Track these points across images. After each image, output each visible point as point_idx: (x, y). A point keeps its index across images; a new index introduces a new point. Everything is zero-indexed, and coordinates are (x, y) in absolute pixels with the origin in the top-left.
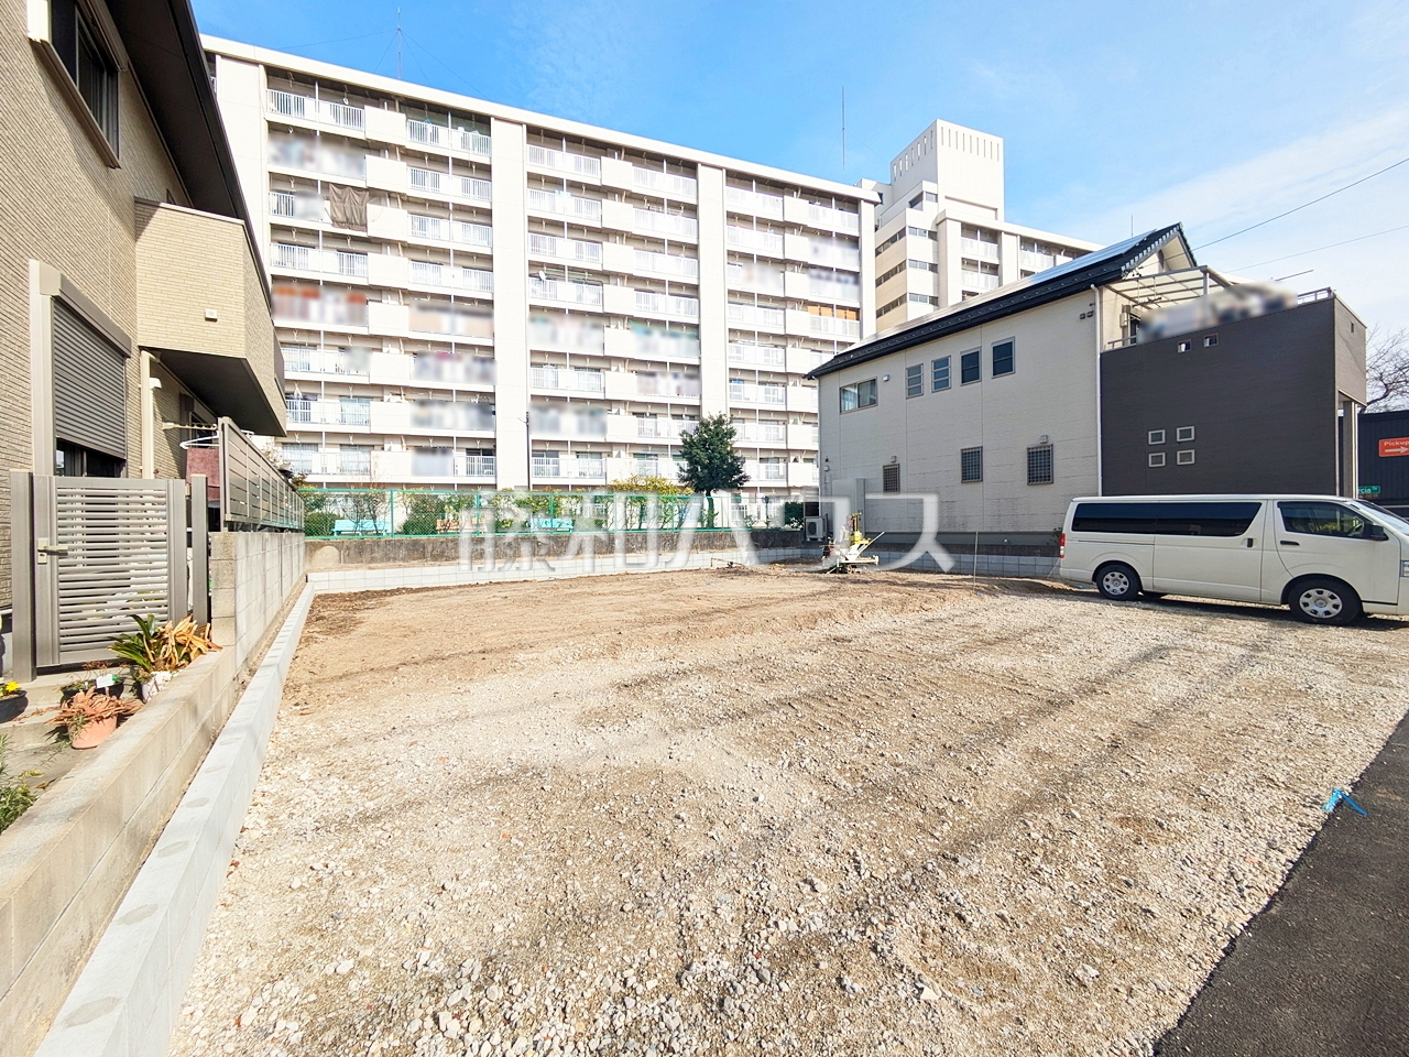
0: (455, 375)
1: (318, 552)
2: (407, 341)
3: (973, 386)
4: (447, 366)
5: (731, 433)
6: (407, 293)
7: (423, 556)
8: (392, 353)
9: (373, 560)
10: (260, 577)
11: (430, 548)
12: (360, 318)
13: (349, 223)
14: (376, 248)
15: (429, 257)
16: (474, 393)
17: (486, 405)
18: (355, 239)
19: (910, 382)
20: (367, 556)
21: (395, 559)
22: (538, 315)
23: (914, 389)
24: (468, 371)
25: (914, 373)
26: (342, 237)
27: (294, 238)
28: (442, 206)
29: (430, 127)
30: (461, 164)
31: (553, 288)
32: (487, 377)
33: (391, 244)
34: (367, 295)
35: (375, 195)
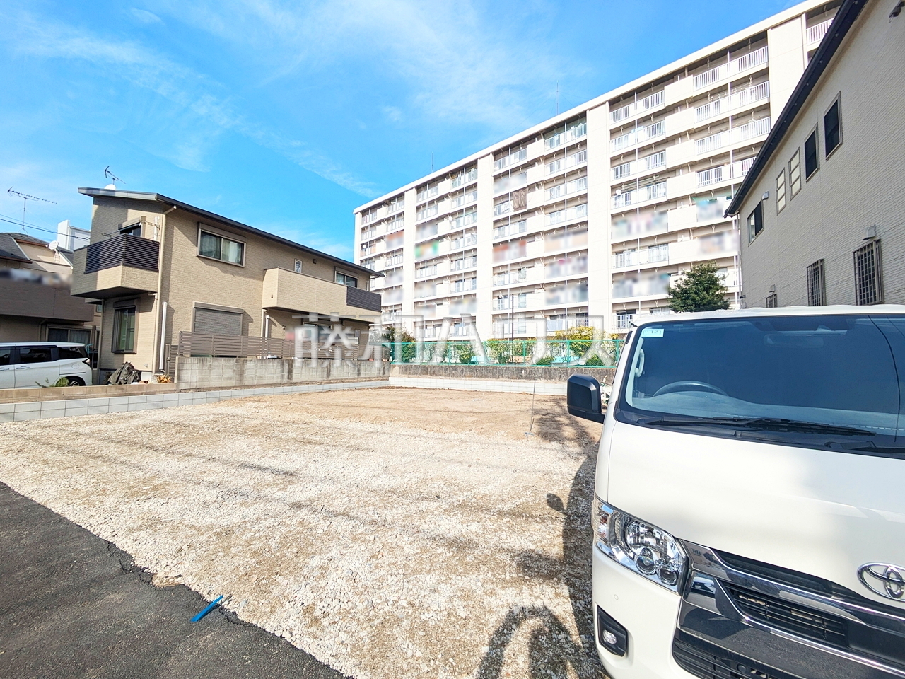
0: (567, 272)
2: (544, 259)
3: (813, 179)
4: (563, 267)
6: (544, 233)
8: (539, 266)
12: (523, 253)
13: (520, 207)
16: (577, 280)
17: (583, 285)
18: (524, 214)
22: (617, 219)
24: (574, 268)
26: (518, 215)
27: (501, 224)
28: (562, 177)
29: (556, 137)
30: (572, 148)
31: (628, 198)
32: (584, 268)
33: (537, 209)
34: (527, 240)
35: (531, 187)
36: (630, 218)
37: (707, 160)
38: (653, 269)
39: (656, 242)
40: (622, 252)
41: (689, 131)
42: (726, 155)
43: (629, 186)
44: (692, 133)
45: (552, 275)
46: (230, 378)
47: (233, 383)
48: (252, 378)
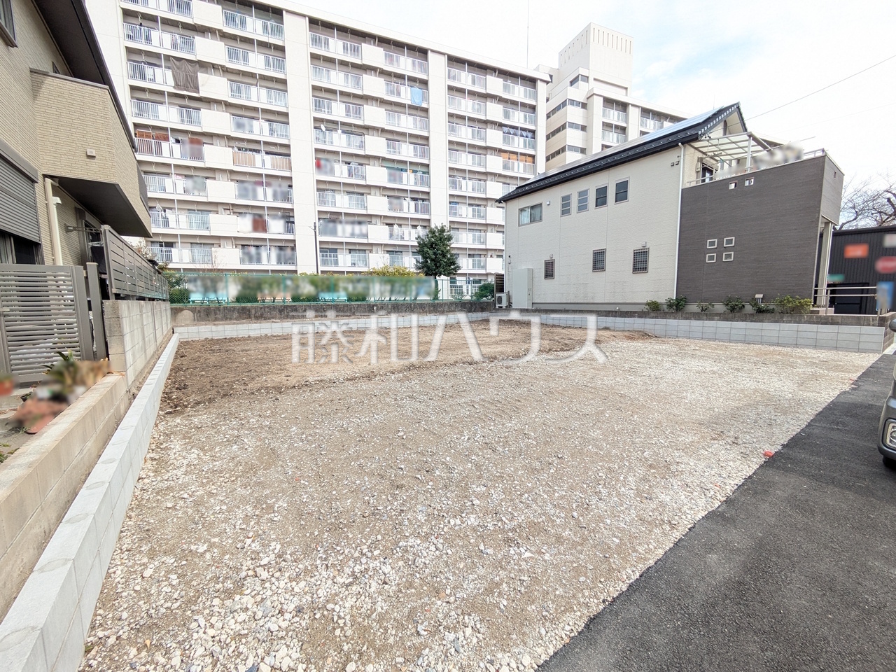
1: (179, 314)
2: (232, 172)
3: (602, 209)
4: (260, 190)
5: (450, 238)
7: (249, 317)
8: (222, 180)
9: (216, 319)
10: (140, 330)
11: (253, 312)
12: (198, 156)
13: (187, 87)
14: (206, 106)
15: (244, 113)
17: (288, 217)
19: (563, 206)
20: (213, 317)
21: (231, 319)
22: (321, 155)
23: (566, 211)
24: (275, 195)
25: (566, 200)
26: (181, 97)
27: (147, 96)
28: (252, 75)
29: (239, 16)
30: (263, 45)
31: (330, 137)
33: (217, 102)
34: (203, 140)
35: (203, 66)
36: (333, 158)
37: (391, 132)
38: (353, 215)
41: (379, 98)
42: (403, 134)
43: (331, 125)
44: (382, 102)
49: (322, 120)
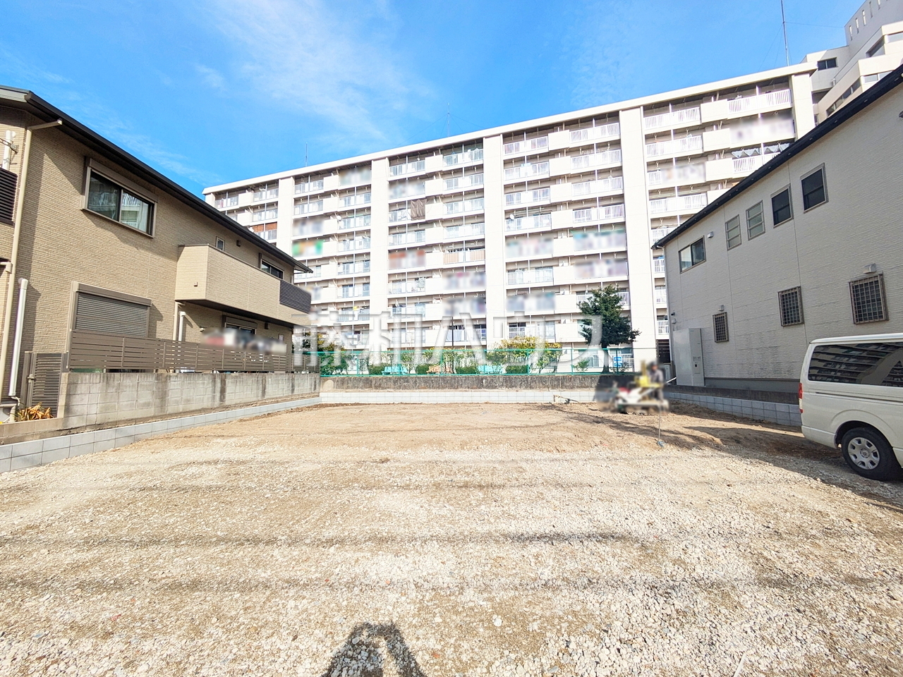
0: (466, 284)
2: (443, 270)
3: (786, 226)
4: (461, 280)
6: (443, 245)
8: (437, 277)
12: (421, 263)
13: (418, 217)
14: (429, 226)
15: (453, 224)
16: (475, 293)
17: (481, 299)
18: (421, 224)
19: (729, 234)
22: (511, 241)
24: (472, 282)
25: (731, 225)
26: (415, 225)
27: (397, 231)
28: (460, 194)
29: (454, 156)
30: (468, 169)
31: (519, 223)
32: (482, 283)
33: (436, 221)
34: (425, 250)
35: (429, 199)
36: (521, 240)
37: (580, 202)
38: (540, 288)
39: (543, 264)
40: (514, 270)
41: (567, 175)
42: (593, 200)
43: (520, 213)
44: (570, 177)
45: (449, 287)
46: (147, 405)
47: (151, 411)
48: (177, 402)
49: (512, 211)
